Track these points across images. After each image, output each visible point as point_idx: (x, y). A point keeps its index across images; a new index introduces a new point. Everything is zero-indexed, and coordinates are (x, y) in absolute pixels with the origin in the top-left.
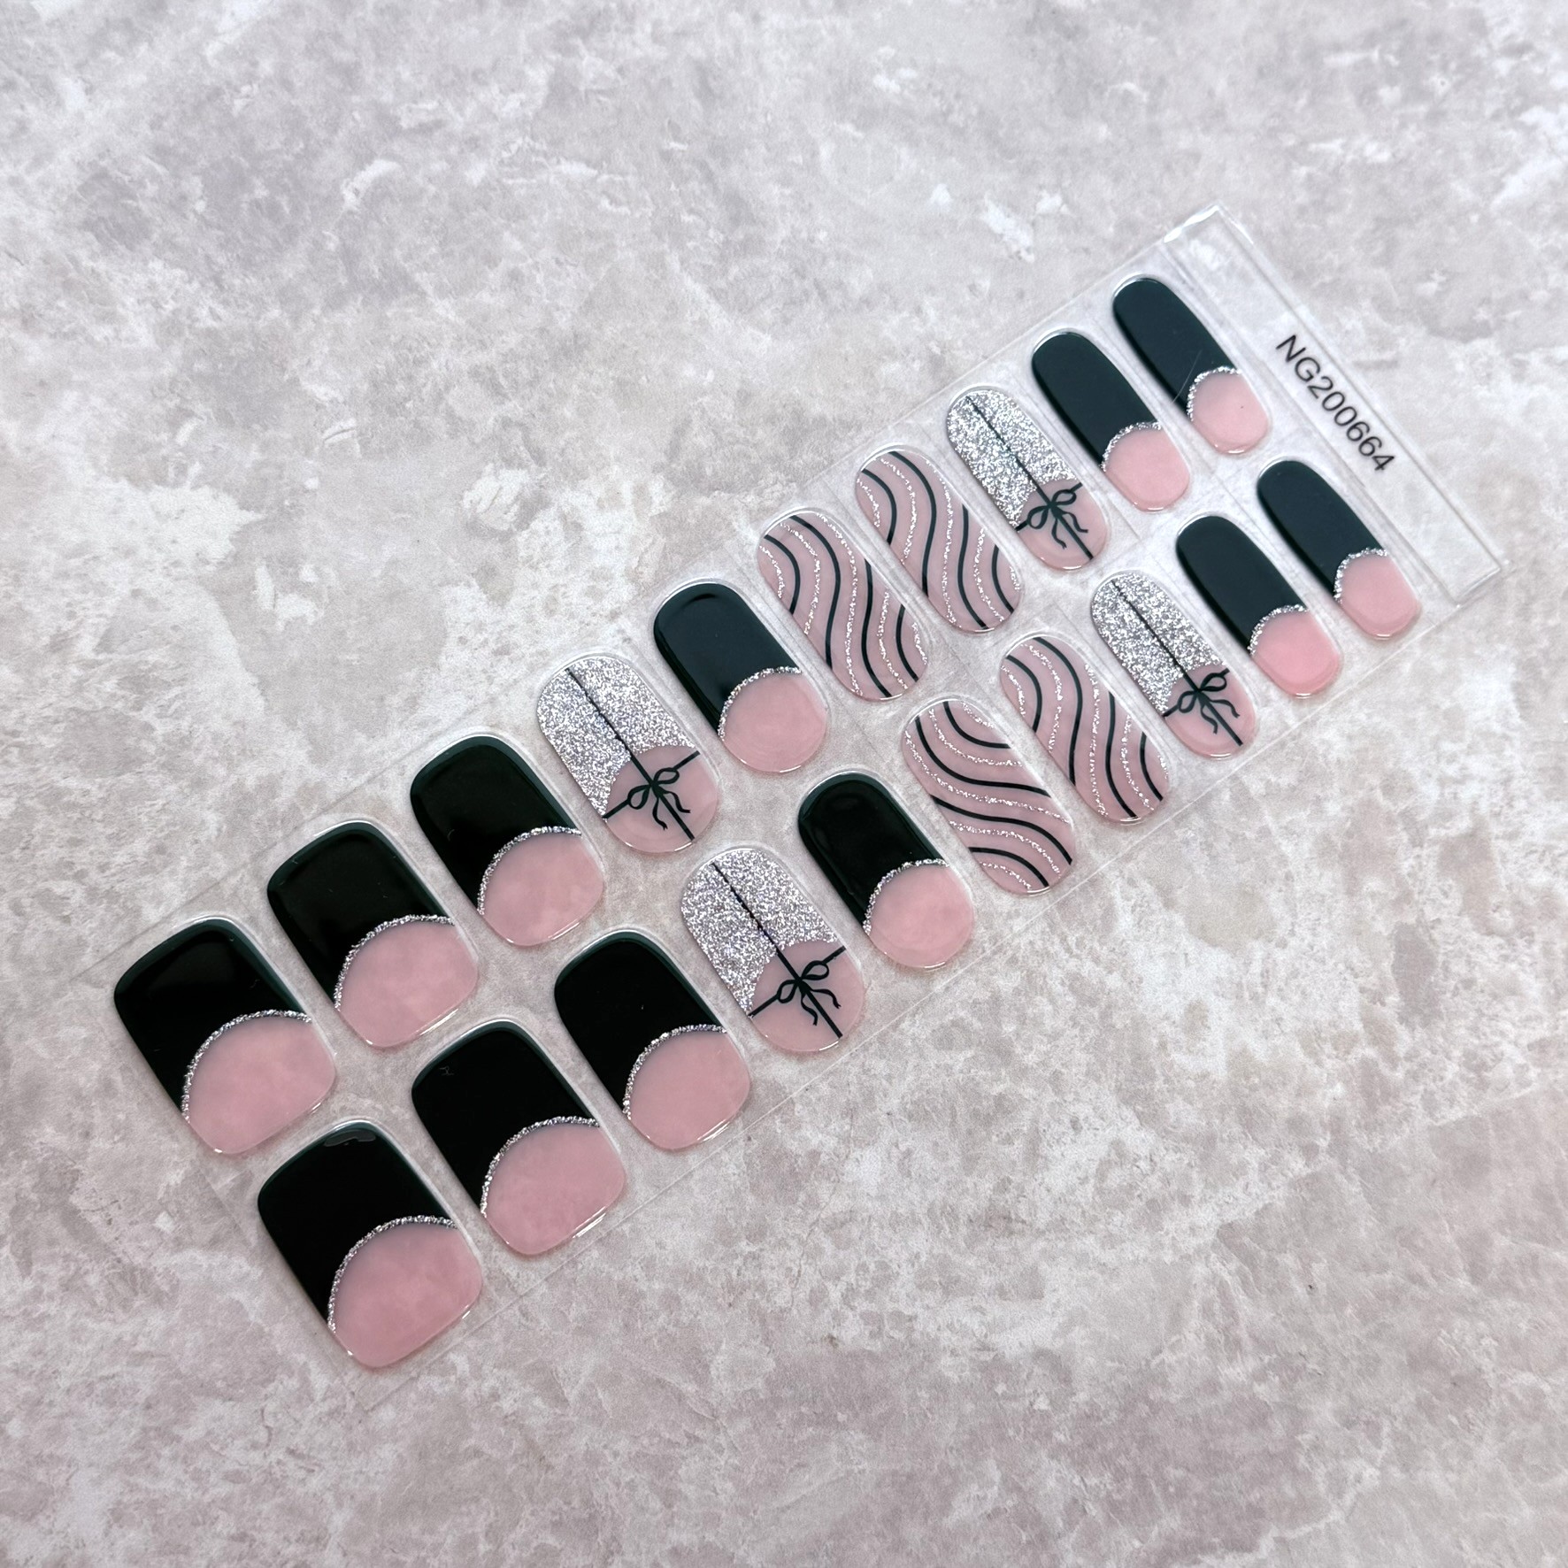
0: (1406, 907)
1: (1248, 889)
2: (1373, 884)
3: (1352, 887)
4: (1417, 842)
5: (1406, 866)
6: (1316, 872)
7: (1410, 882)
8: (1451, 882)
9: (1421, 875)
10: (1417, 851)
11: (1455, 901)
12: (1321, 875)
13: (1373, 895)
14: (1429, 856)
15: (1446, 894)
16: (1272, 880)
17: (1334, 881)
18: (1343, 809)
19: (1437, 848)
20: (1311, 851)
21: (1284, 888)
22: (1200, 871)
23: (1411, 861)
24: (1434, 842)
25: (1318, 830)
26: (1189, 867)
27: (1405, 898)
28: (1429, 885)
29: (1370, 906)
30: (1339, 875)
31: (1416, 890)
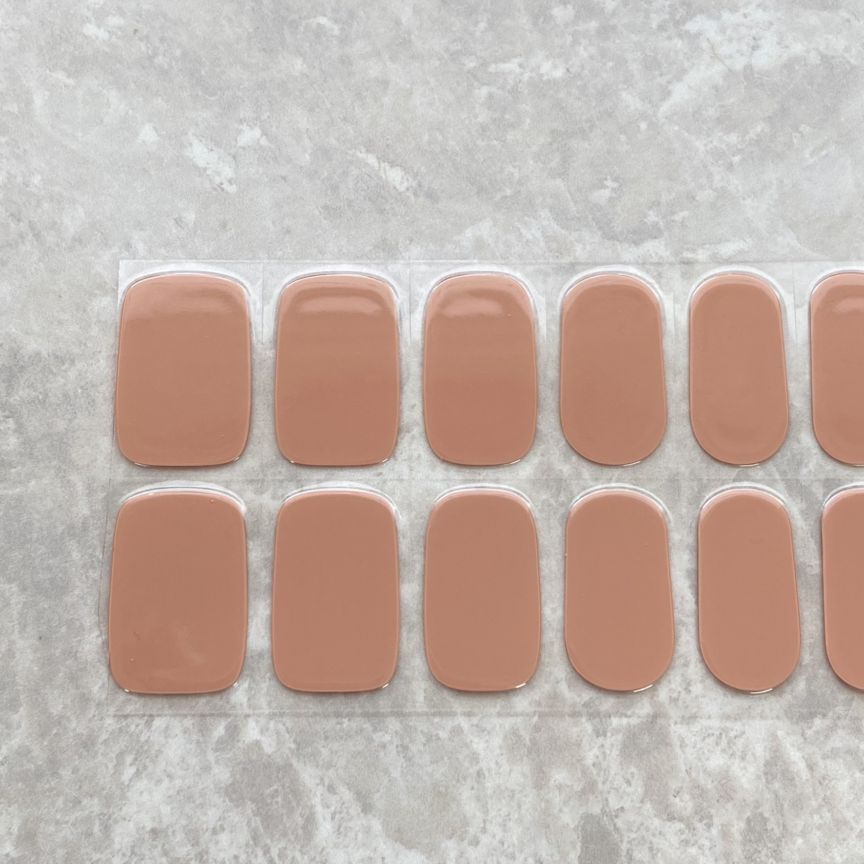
0: (591, 797)
1: (442, 789)
2: (559, 776)
3: (540, 779)
4: (600, 733)
5: (590, 756)
6: (506, 767)
7: (595, 773)
8: (633, 769)
9: (604, 765)
10: (600, 740)
11: (637, 788)
12: (511, 770)
13: (560, 787)
14: (612, 745)
15: (629, 783)
16: (465, 779)
17: (523, 775)
18: (530, 704)
19: (620, 737)
20: (501, 747)
21: (476, 786)
22: (395, 774)
23: (596, 751)
24: (616, 731)
25: (507, 726)
26: (386, 772)
27: (590, 788)
28: (612, 773)
29: (557, 799)
30: (527, 769)
31: (600, 780)
